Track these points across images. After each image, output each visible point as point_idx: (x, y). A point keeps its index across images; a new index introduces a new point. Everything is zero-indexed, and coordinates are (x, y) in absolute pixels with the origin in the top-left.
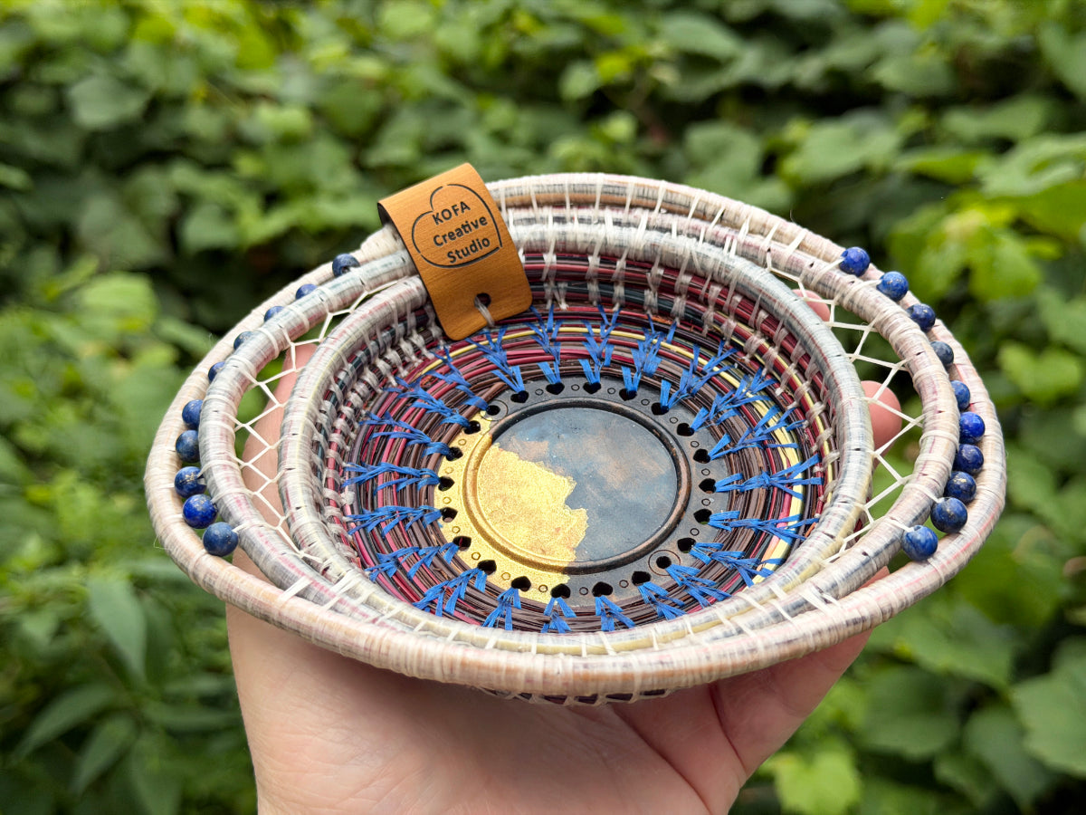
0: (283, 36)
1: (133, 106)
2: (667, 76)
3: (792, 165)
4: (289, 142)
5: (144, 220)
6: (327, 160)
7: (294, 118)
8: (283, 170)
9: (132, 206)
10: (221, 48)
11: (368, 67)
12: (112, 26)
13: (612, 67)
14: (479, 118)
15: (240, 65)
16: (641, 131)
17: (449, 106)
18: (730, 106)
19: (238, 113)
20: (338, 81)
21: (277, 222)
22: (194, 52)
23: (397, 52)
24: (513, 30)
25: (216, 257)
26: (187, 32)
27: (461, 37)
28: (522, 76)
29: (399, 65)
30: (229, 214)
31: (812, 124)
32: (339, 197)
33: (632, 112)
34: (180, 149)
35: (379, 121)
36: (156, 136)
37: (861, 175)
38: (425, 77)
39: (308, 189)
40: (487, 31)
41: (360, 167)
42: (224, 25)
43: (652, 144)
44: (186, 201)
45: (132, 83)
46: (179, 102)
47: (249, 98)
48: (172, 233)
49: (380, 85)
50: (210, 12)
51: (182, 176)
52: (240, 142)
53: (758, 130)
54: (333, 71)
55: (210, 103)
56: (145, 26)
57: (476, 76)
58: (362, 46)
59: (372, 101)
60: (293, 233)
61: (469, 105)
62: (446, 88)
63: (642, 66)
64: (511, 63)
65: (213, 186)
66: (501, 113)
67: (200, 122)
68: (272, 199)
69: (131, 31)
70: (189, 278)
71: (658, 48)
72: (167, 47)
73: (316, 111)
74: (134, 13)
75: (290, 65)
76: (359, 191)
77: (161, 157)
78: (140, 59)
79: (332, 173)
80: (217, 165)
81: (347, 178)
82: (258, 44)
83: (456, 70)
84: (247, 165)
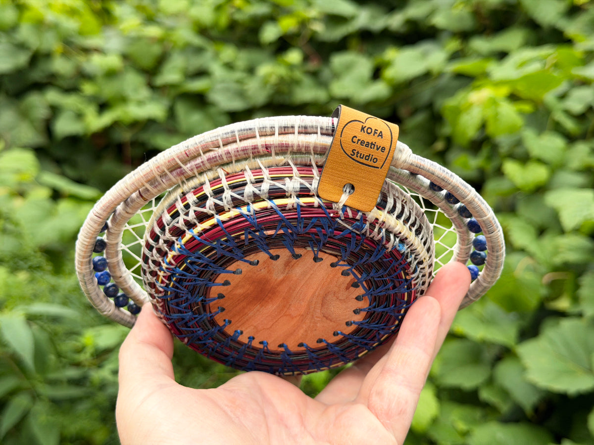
0: (105, 16)
1: (22, 59)
2: (318, 28)
3: (389, 73)
4: (111, 74)
5: (32, 122)
6: (133, 83)
7: (113, 61)
8: (108, 90)
9: (25, 115)
10: (70, 24)
11: (154, 31)
12: (9, 15)
13: (288, 24)
14: (216, 55)
15: (81, 33)
16: (306, 59)
17: (199, 50)
18: (354, 43)
19: (81, 59)
20: (137, 40)
21: (107, 119)
22: (54, 27)
23: (169, 22)
24: (233, 7)
25: (73, 140)
26: (50, 16)
27: (205, 13)
28: (239, 32)
29: (171, 29)
30: (79, 116)
31: (399, 49)
32: (140, 103)
33: (300, 48)
34: (50, 82)
35: (161, 61)
36: (37, 75)
37: (427, 76)
38: (185, 34)
39: (123, 99)
40: (218, 8)
41: (152, 87)
42: (72, 12)
43: (312, 66)
44: (55, 110)
45: (22, 46)
46: (48, 56)
47: (87, 51)
48: (48, 128)
49: (161, 41)
50: (64, 5)
51: (52, 96)
52: (83, 76)
53: (370, 55)
54: (133, 34)
55: (65, 54)
56: (28, 15)
57: (214, 33)
58: (150, 20)
59: (156, 50)
60: (116, 124)
61: (211, 49)
62: (197, 41)
63: (304, 23)
64: (233, 25)
65: (70, 101)
66: (228, 53)
67: (61, 66)
68: (103, 106)
69: (20, 18)
70: (59, 153)
71: (313, 13)
72: (40, 25)
73: (125, 57)
74: (21, 8)
75: (110, 32)
76: (152, 99)
77: (39, 87)
78: (25, 33)
79: (136, 90)
80: (72, 89)
81: (145, 93)
82: (91, 21)
83: (203, 31)
84: (88, 88)
